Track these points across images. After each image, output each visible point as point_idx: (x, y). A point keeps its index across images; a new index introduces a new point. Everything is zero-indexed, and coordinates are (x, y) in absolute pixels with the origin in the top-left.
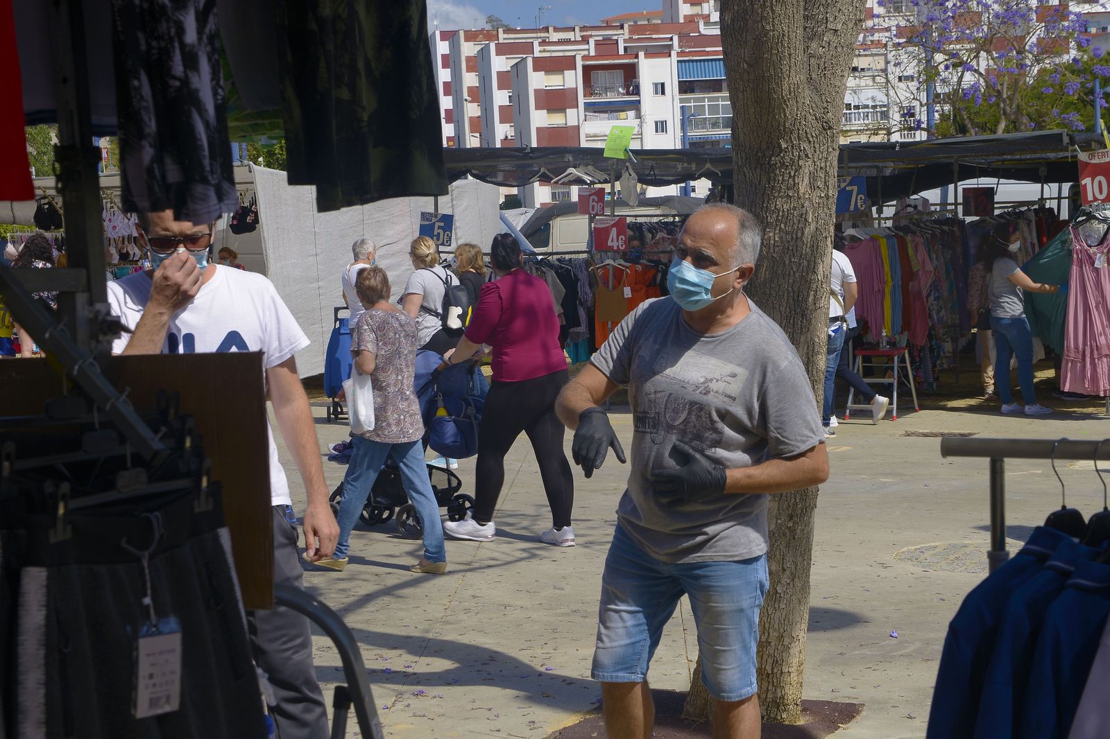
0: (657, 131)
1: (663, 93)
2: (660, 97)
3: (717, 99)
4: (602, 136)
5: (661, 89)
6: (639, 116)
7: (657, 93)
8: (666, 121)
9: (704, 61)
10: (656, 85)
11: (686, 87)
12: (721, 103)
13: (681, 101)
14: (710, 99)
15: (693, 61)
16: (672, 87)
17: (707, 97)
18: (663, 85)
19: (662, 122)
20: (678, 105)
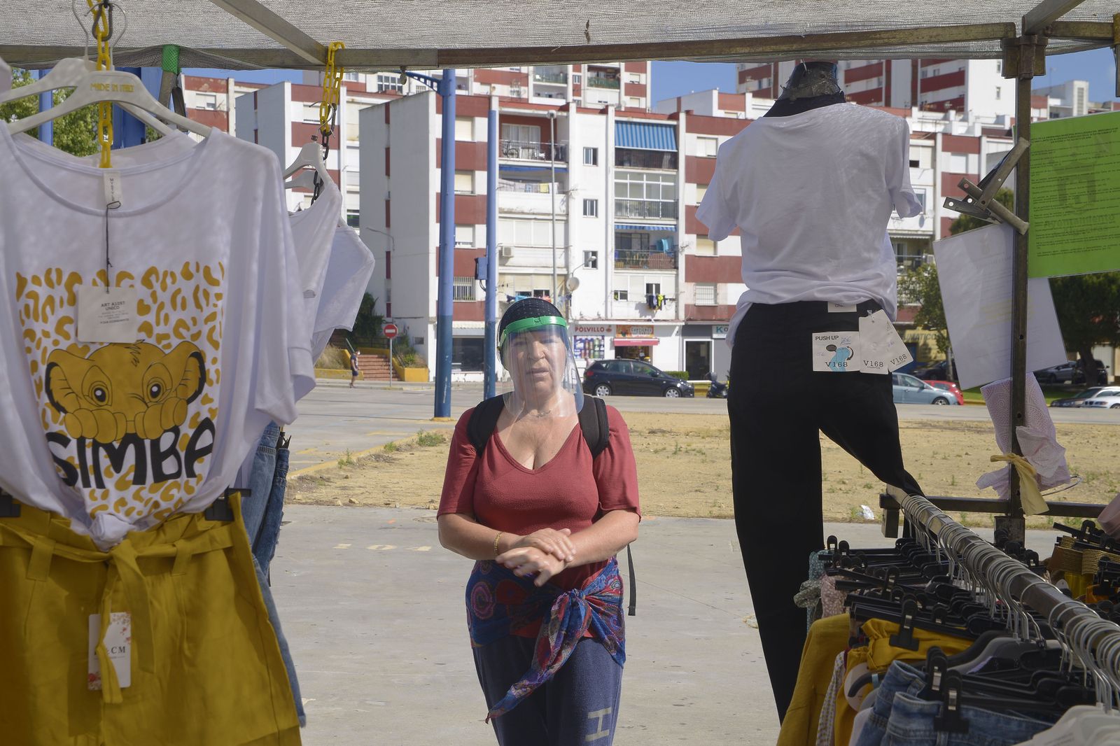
0: (585, 213)
1: (595, 162)
2: (591, 167)
3: (656, 177)
4: (519, 213)
5: (592, 156)
6: (564, 190)
7: (587, 162)
8: (596, 201)
9: (644, 124)
10: (587, 150)
11: (623, 157)
12: (661, 183)
13: (618, 175)
14: (650, 177)
15: (631, 123)
16: (607, 156)
17: (646, 174)
18: (595, 151)
19: (592, 202)
20: (612, 181)
